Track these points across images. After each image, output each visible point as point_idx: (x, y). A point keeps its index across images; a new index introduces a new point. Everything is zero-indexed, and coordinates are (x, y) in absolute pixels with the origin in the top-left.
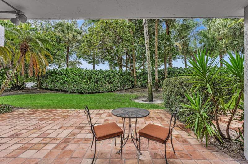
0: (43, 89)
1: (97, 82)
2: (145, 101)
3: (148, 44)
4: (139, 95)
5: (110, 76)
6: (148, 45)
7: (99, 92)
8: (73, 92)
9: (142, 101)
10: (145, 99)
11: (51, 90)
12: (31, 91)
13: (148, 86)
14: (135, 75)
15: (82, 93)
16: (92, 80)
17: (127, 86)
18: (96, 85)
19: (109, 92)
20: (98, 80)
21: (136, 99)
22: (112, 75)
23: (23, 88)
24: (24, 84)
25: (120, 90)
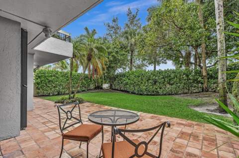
0: (113, 89)
1: (155, 83)
2: (212, 111)
3: (221, 24)
4: (206, 101)
5: (170, 76)
6: (220, 26)
7: (158, 94)
8: (133, 93)
9: (207, 110)
10: (213, 108)
11: (117, 90)
12: (106, 91)
13: (218, 89)
14: (204, 74)
15: (141, 94)
16: (150, 81)
17: (193, 89)
18: (155, 87)
19: (170, 95)
20: (156, 82)
21: (197, 106)
22: (172, 75)
23: (102, 88)
24: (102, 85)
25: (184, 93)
